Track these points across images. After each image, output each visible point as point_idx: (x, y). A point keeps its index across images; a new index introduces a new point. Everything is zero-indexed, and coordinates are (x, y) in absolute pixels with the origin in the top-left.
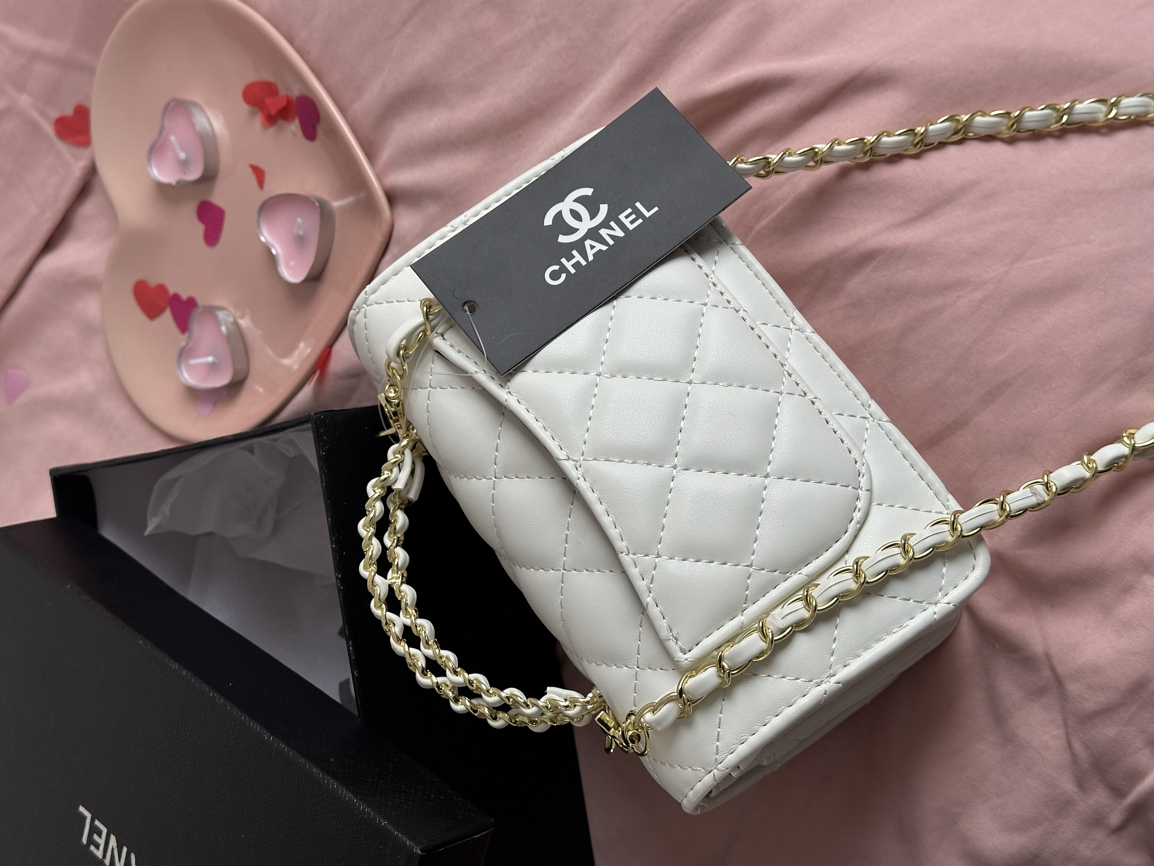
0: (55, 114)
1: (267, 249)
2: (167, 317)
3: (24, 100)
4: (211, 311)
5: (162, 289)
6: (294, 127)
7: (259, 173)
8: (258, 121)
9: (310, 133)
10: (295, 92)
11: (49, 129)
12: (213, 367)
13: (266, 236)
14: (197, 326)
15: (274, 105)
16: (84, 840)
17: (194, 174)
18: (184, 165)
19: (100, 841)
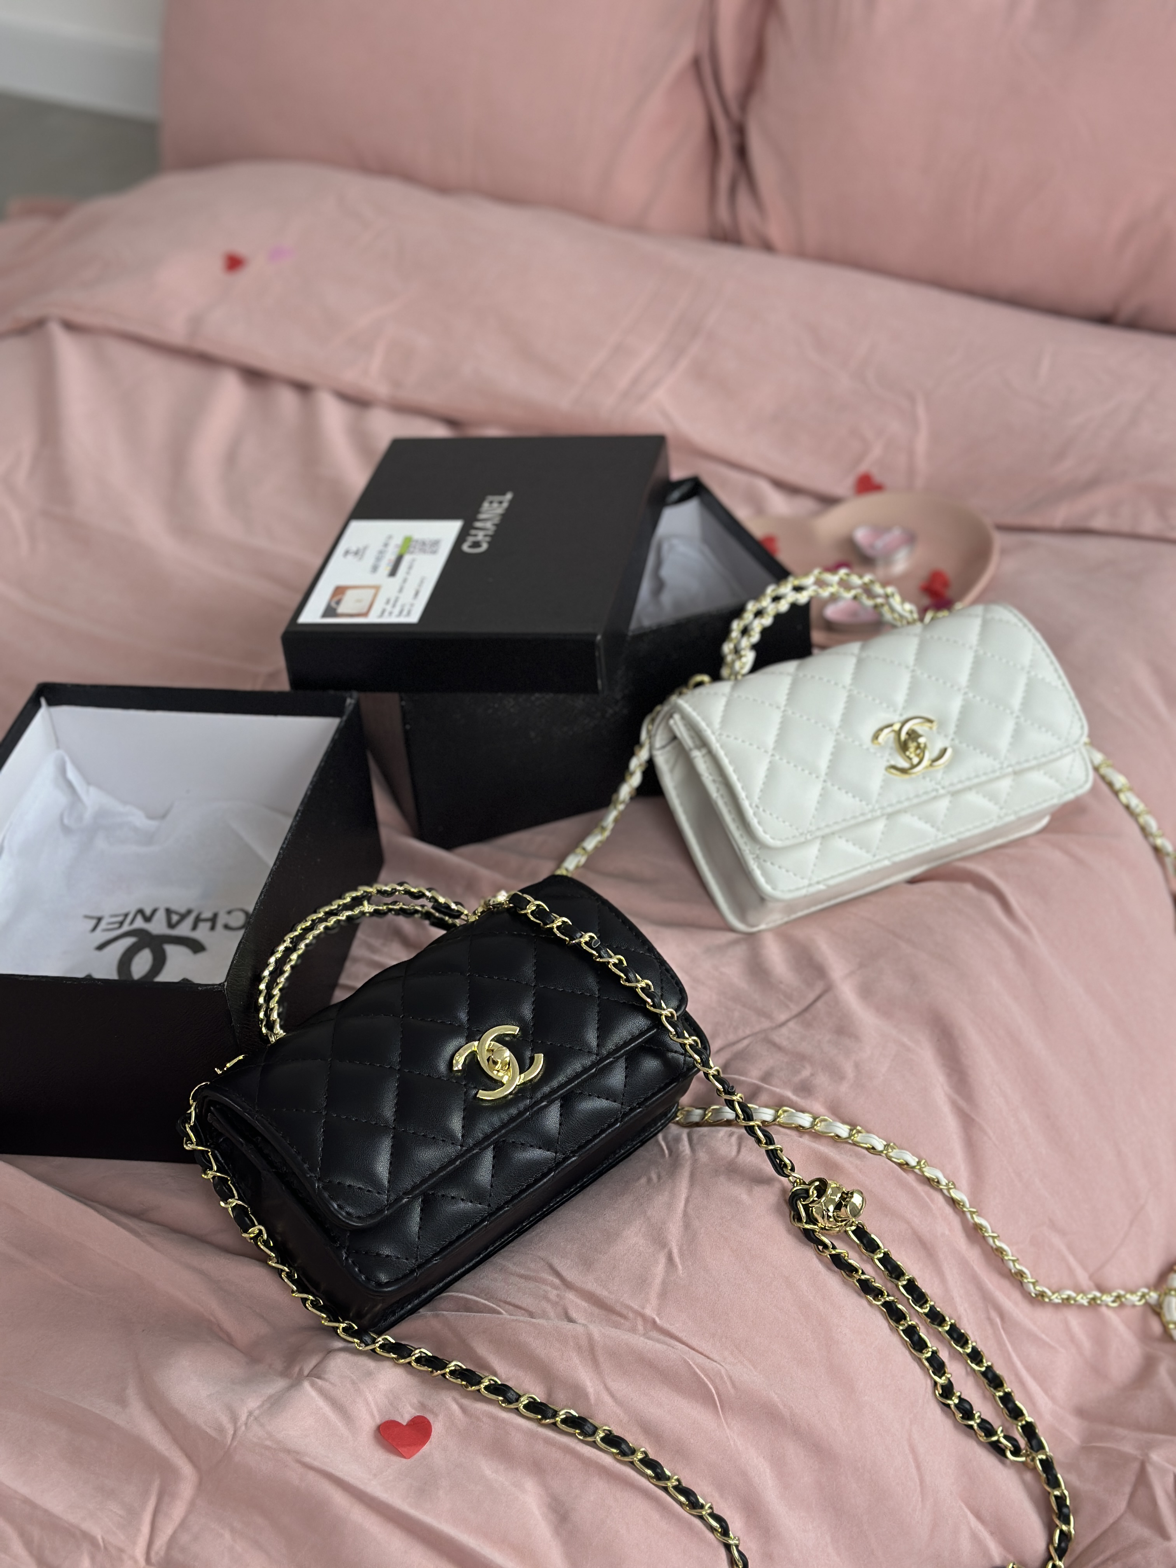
0: (874, 472)
3: (877, 451)
11: (862, 469)
17: (868, 552)
19: (495, 505)
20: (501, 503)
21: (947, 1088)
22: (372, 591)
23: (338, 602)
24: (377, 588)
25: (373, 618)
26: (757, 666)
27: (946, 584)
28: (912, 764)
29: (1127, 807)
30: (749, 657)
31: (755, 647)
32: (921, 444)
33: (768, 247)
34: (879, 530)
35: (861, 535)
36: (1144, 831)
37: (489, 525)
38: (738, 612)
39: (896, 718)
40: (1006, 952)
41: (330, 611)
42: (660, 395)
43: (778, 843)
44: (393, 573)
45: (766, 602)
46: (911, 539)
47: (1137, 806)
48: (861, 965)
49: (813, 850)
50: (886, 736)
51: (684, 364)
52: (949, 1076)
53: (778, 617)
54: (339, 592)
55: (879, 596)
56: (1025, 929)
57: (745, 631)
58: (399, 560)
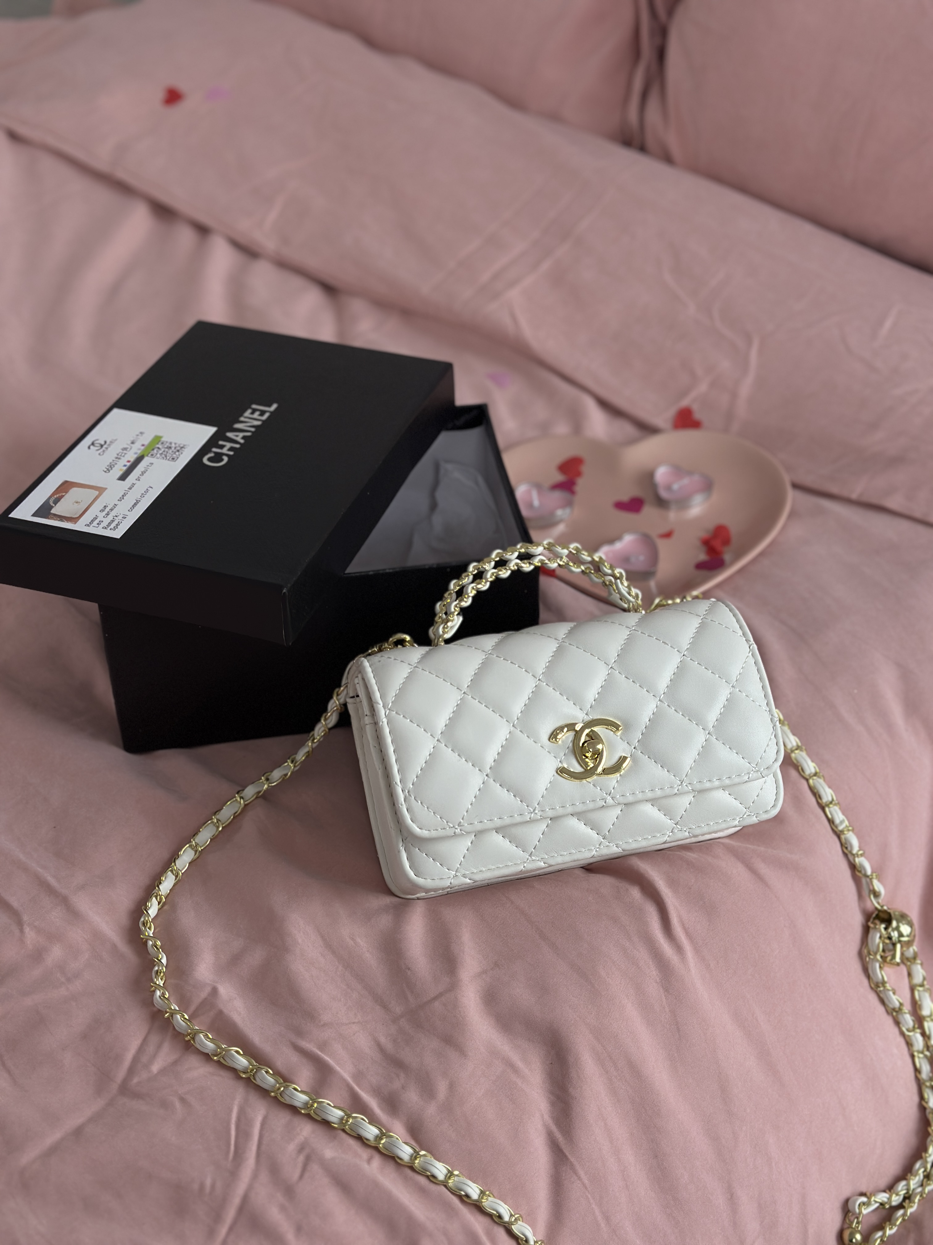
0: (695, 408)
1: (619, 538)
2: (559, 478)
3: (703, 387)
4: (569, 504)
5: (579, 474)
6: (702, 557)
7: (668, 535)
8: (703, 534)
9: (700, 566)
10: (727, 557)
11: (685, 403)
12: (530, 505)
13: (628, 539)
14: (558, 495)
15: (717, 544)
16: (254, 406)
17: (664, 494)
18: (669, 488)
19: (256, 415)
20: (262, 413)
21: (547, 1117)
22: (97, 493)
23: (56, 502)
24: (101, 490)
25: (80, 526)
26: (461, 634)
27: (727, 541)
28: (586, 770)
29: (831, 821)
30: (457, 621)
31: (463, 611)
32: (745, 389)
33: (668, 159)
34: (679, 471)
35: (661, 474)
36: (845, 847)
37: (239, 437)
38: (459, 570)
39: (579, 717)
40: (652, 972)
41: (44, 510)
42: (514, 295)
43: (424, 833)
44: (123, 478)
45: (489, 567)
46: (708, 487)
47: (842, 822)
48: (496, 965)
49: (467, 842)
50: (566, 737)
51: (546, 266)
52: (553, 1104)
53: (497, 582)
54: (66, 486)
55: (606, 575)
56: (679, 949)
57: (460, 593)
58: (139, 460)
